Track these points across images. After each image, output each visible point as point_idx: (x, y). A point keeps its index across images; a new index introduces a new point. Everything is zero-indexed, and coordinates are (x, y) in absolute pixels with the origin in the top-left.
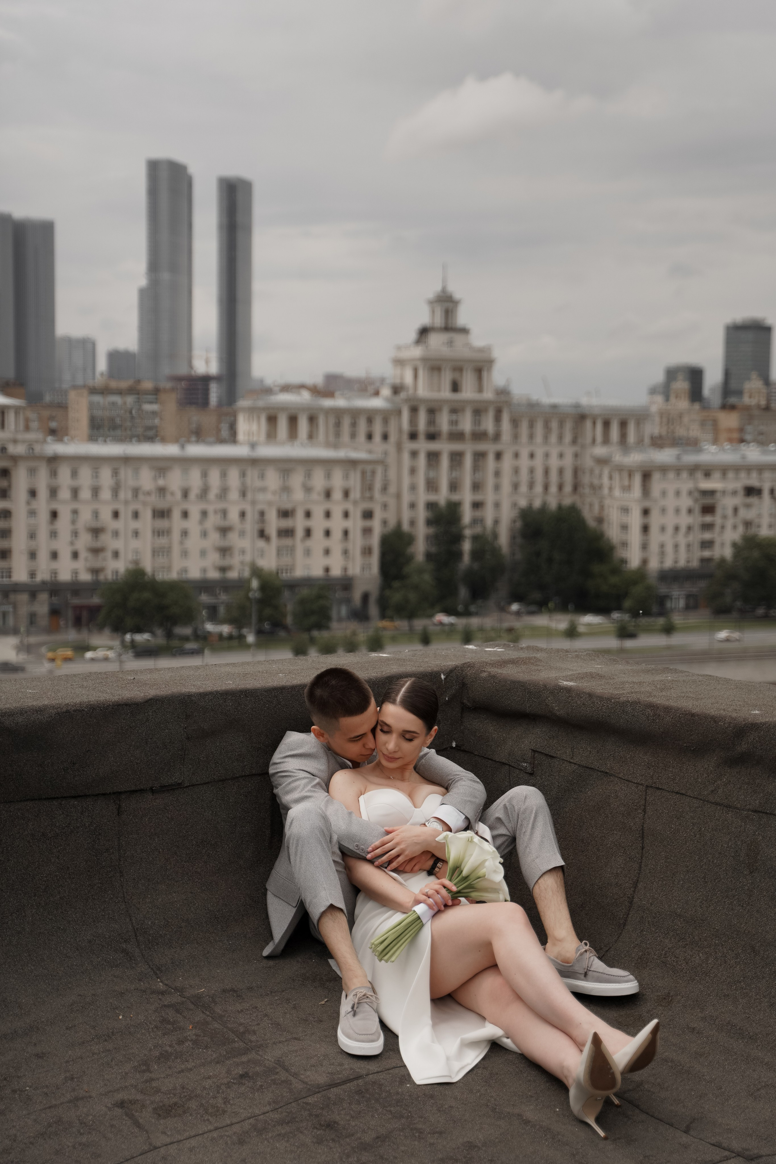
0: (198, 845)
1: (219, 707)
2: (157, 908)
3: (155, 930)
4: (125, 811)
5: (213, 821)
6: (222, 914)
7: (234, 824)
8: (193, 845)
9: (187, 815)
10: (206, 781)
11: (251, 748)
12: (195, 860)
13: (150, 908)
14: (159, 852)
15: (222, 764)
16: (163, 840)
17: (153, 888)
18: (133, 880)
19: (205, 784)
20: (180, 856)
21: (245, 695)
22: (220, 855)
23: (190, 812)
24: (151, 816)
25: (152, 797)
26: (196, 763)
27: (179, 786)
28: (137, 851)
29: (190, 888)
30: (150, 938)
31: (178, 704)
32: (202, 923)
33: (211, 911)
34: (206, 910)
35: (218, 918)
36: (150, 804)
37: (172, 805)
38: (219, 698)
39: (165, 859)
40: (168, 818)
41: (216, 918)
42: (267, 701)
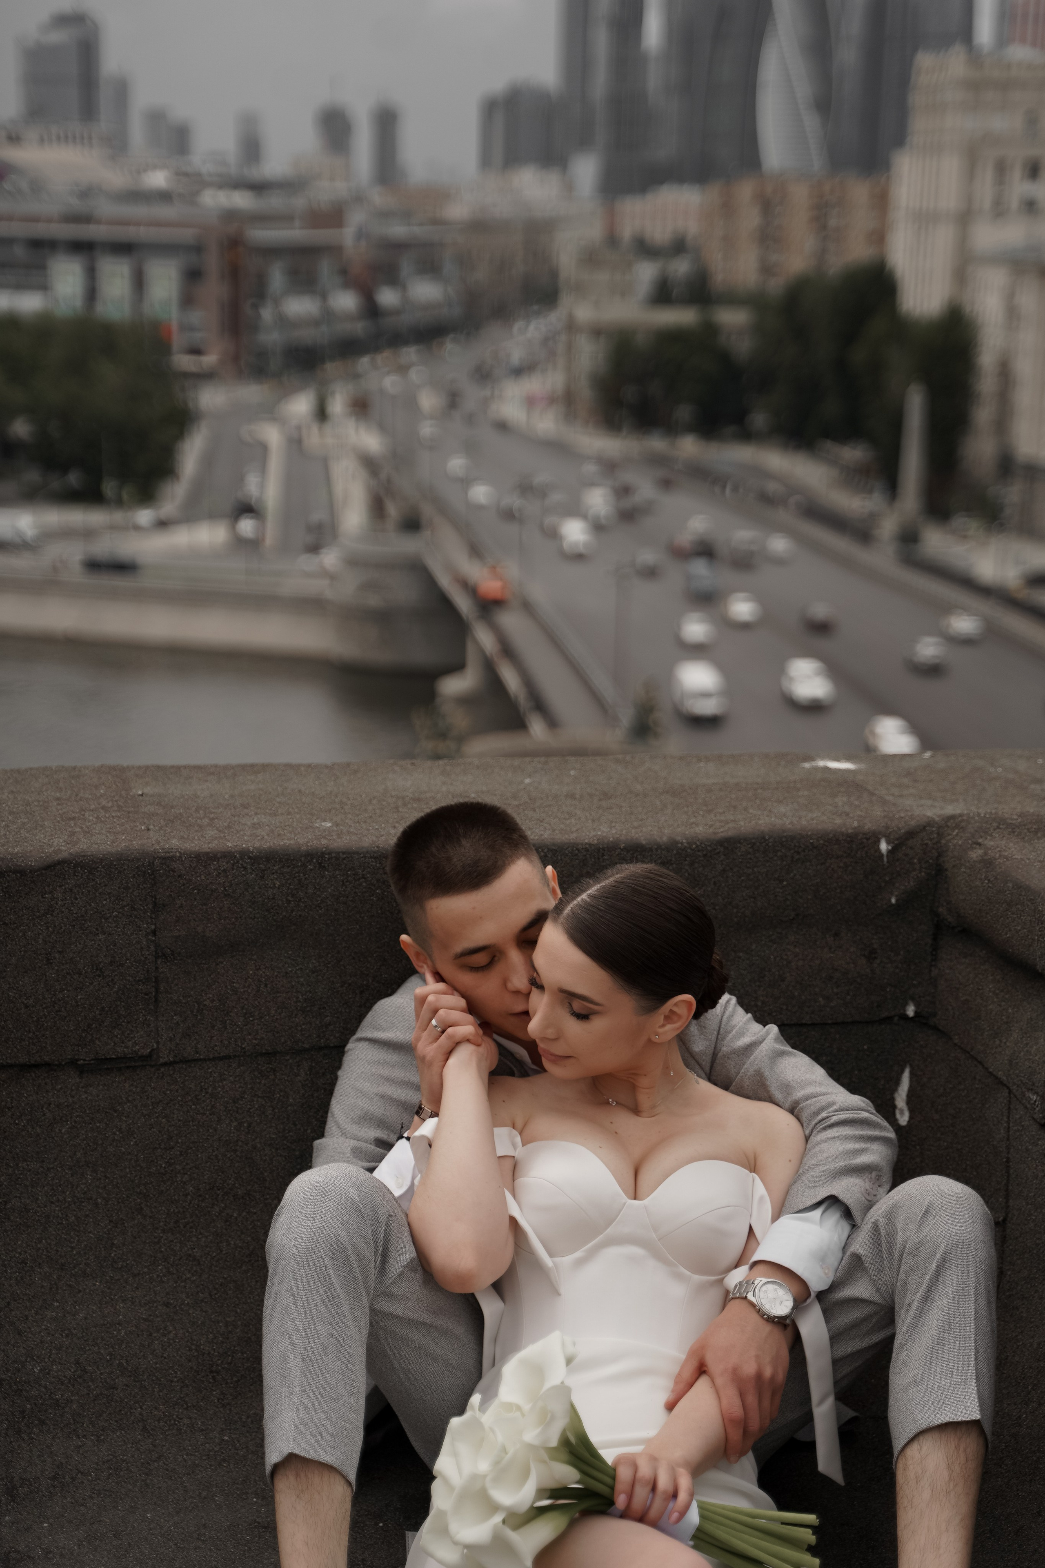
0: (200, 1196)
1: (246, 890)
2: (67, 1336)
3: (45, 1387)
4: (9, 1108)
5: (240, 1143)
6: (230, 1363)
7: (297, 1153)
8: (186, 1195)
9: (170, 1126)
10: (222, 1054)
11: (342, 986)
12: (191, 1228)
13: (49, 1334)
14: (97, 1204)
15: (261, 1018)
16: (106, 1177)
17: (70, 1286)
18: (21, 1263)
19: (221, 1059)
20: (151, 1217)
21: (320, 864)
22: (258, 1221)
23: (179, 1120)
24: (75, 1122)
25: (78, 1080)
26: (192, 1012)
27: (146, 1061)
28: (37, 1199)
29: (167, 1294)
30: (28, 1406)
31: (134, 877)
32: (172, 1381)
33: (203, 1354)
34: (190, 1350)
35: (218, 1372)
36: (73, 1097)
37: (129, 1101)
38: (245, 869)
39: (111, 1221)
40: (120, 1130)
41: (211, 1372)
42: (378, 880)
